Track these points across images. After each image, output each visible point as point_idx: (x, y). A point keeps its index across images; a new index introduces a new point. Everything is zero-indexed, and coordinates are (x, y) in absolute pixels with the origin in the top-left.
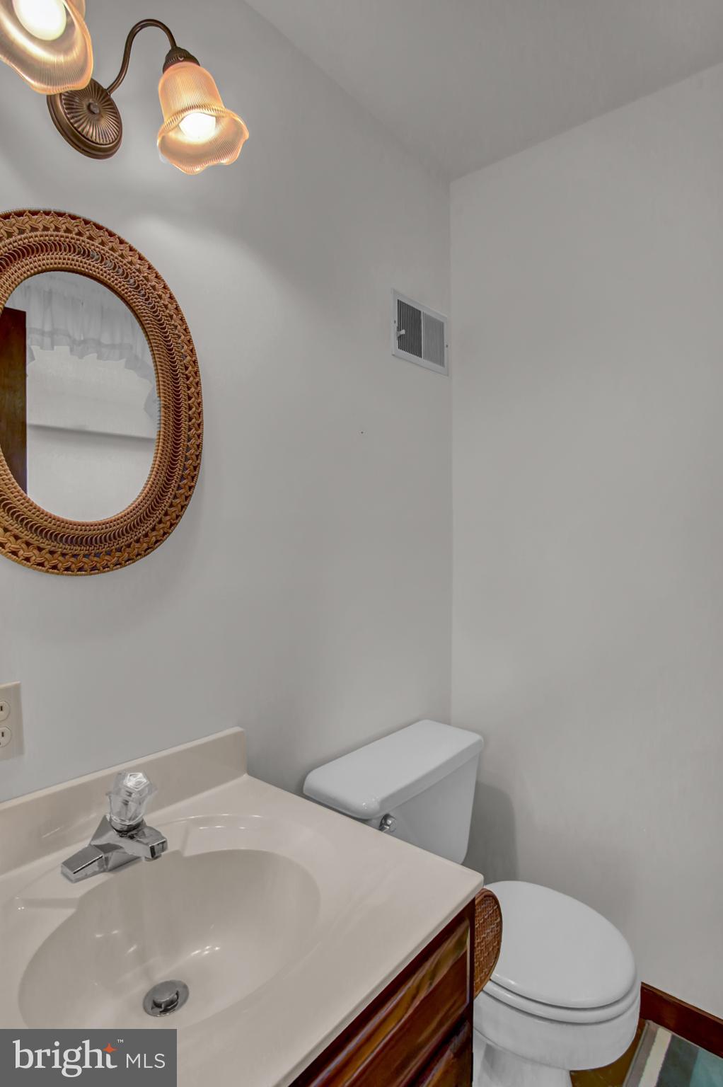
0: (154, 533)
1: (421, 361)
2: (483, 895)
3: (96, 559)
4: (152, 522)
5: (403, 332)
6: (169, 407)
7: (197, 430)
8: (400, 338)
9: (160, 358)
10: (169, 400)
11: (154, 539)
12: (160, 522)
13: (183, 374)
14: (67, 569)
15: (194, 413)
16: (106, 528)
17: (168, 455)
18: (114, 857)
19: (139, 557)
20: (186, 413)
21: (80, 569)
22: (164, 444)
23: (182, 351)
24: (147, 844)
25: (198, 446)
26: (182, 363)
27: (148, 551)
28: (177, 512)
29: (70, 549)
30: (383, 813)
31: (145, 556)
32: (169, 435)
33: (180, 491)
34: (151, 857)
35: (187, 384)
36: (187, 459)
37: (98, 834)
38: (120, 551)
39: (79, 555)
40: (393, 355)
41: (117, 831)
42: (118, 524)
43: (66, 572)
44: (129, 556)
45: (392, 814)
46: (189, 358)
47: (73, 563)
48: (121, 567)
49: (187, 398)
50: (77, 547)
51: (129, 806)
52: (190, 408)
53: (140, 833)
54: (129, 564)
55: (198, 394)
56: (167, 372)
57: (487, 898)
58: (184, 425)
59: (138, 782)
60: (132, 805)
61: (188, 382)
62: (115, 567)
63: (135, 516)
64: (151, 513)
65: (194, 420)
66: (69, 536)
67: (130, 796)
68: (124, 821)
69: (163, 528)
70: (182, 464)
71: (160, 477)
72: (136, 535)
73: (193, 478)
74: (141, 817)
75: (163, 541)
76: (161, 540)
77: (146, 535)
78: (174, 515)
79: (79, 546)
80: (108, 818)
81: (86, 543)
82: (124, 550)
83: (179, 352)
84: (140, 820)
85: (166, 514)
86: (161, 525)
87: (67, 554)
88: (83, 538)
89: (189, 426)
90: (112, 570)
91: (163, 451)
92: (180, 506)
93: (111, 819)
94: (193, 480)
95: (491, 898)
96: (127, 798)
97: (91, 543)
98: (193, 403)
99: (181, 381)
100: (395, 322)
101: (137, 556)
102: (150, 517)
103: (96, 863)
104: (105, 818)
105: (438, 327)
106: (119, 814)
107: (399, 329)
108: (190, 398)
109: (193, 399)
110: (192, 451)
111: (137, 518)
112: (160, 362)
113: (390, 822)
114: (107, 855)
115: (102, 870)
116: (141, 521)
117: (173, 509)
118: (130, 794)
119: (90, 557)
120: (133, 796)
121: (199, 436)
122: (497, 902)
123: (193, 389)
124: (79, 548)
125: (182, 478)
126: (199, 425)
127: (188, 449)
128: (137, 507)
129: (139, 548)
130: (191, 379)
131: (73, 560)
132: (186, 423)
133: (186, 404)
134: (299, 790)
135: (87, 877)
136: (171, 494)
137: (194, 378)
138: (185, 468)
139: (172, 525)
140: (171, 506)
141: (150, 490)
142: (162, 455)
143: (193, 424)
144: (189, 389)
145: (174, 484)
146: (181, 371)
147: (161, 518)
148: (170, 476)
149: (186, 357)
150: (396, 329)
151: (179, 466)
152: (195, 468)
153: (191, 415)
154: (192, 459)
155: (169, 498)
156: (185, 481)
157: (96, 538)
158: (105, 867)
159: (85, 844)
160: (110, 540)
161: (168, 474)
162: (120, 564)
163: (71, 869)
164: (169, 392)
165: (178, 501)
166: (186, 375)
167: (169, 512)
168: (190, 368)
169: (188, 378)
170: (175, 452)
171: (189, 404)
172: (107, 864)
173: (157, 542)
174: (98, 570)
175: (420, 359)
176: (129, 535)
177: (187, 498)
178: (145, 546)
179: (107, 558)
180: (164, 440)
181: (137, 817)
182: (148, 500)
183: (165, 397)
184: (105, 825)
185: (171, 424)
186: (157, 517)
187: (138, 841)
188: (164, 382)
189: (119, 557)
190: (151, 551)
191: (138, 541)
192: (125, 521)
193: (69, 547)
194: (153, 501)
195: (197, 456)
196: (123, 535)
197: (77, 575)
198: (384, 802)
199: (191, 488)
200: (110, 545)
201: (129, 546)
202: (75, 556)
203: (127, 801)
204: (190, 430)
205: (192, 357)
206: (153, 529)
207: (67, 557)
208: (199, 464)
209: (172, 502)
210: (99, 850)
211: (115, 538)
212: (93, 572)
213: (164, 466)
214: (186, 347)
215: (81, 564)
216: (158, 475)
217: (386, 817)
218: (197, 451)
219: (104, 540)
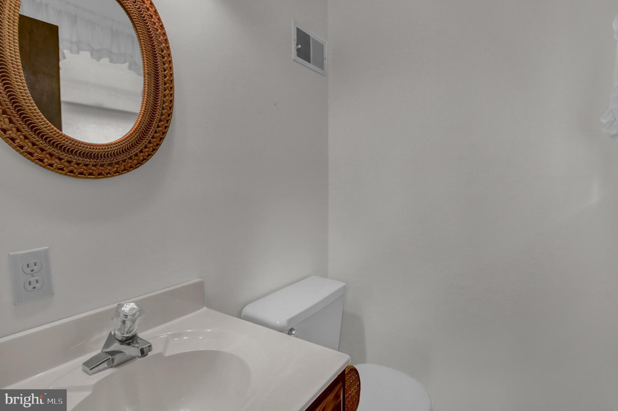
0: (142, 154)
1: (310, 65)
2: (349, 369)
3: (101, 168)
4: (140, 147)
5: (300, 46)
6: (151, 75)
7: (170, 91)
8: (298, 50)
9: (144, 42)
10: (151, 70)
11: (142, 158)
12: (146, 147)
13: (160, 54)
14: (81, 173)
15: (168, 80)
16: (108, 148)
17: (151, 105)
18: (118, 358)
19: (132, 169)
20: (162, 79)
21: (91, 174)
22: (148, 97)
23: (160, 40)
24: (138, 347)
25: (171, 101)
26: (159, 47)
27: (138, 165)
28: (157, 142)
29: (82, 161)
30: (290, 328)
31: (136, 168)
32: (151, 93)
33: (159, 129)
34: (141, 356)
35: (163, 61)
36: (163, 109)
37: (107, 345)
38: (118, 164)
39: (89, 165)
40: (294, 60)
41: (119, 341)
42: (116, 146)
43: (80, 175)
44: (124, 168)
45: (294, 328)
46: (164, 45)
47: (85, 169)
48: (119, 175)
49: (163, 70)
50: (88, 160)
51: (126, 324)
52: (165, 77)
53: (135, 342)
54: (125, 173)
55: (170, 68)
56: (149, 52)
57: (352, 370)
58: (161, 87)
59: (132, 308)
60: (128, 324)
61: (164, 60)
62: (115, 174)
63: (128, 142)
64: (139, 141)
65: (168, 85)
66: (81, 152)
67: (126, 318)
68: (124, 334)
69: (148, 151)
70: (160, 112)
71: (145, 118)
72: (129, 155)
73: (167, 121)
74: (135, 331)
75: (148, 160)
76: (147, 159)
77: (136, 155)
78: (155, 143)
79: (89, 159)
80: (113, 333)
81: (94, 157)
82: (121, 163)
83: (157, 40)
84: (135, 334)
85: (150, 143)
86: (147, 150)
87: (81, 164)
88: (92, 153)
89: (165, 88)
90: (113, 176)
91: (147, 102)
92: (159, 138)
93: (115, 334)
94: (167, 123)
95: (354, 371)
96: (124, 319)
97: (98, 157)
98: (167, 74)
99: (159, 58)
100: (295, 40)
101: (130, 168)
102: (139, 144)
103: (106, 362)
104: (111, 333)
105: (320, 47)
106: (120, 330)
107: (297, 44)
108: (165, 70)
109: (167, 71)
110: (167, 104)
111: (129, 143)
112: (144, 44)
113: (294, 332)
114: (113, 357)
115: (110, 366)
116: (133, 146)
117: (154, 140)
118: (126, 316)
119: (97, 167)
120: (128, 317)
121: (171, 95)
122: (357, 373)
123: (167, 65)
124: (89, 160)
125: (160, 121)
126: (171, 88)
127: (164, 102)
128: (129, 137)
129: (131, 163)
130: (166, 58)
131: (84, 167)
132: (163, 86)
133: (162, 74)
134: (240, 315)
135: (100, 371)
136: (153, 130)
137: (168, 58)
138: (162, 115)
139: (154, 150)
140: (153, 137)
141: (138, 126)
142: (146, 104)
143: (167, 87)
144: (164, 64)
145: (154, 124)
146: (159, 52)
147: (146, 145)
148: (152, 119)
149: (162, 43)
150: (295, 45)
151: (158, 112)
152: (169, 115)
153: (166, 82)
154: (167, 109)
155: (152, 132)
156: (162, 123)
157: (101, 155)
158: (111, 364)
159: (99, 351)
160: (111, 156)
161: (151, 117)
162: (119, 172)
163: (88, 367)
164: (151, 65)
165: (158, 135)
166: (162, 55)
167: (152, 141)
168: (165, 51)
169: (163, 58)
170: (156, 104)
171: (164, 74)
172: (113, 362)
173: (144, 160)
174: (103, 175)
175: (309, 64)
176: (125, 154)
177: (164, 133)
178: (136, 162)
179: (109, 168)
180: (148, 95)
181: (132, 332)
182: (137, 133)
183: (148, 68)
184: (111, 339)
185: (152, 85)
186: (144, 144)
187: (133, 346)
188: (147, 58)
189: (118, 168)
190: (140, 166)
191: (131, 158)
192: (121, 145)
193: (82, 159)
194: (140, 133)
195: (170, 108)
196: (120, 154)
197: (88, 178)
198: (290, 321)
199: (166, 127)
200: (111, 160)
201: (124, 161)
202: (86, 165)
203: (125, 321)
204: (165, 90)
205: (166, 44)
206: (141, 151)
207: (80, 165)
208: (172, 113)
209: (153, 135)
210: (107, 354)
211: (114, 155)
212: (99, 176)
213: (148, 112)
214: (162, 37)
215: (91, 171)
216: (144, 117)
217: (292, 330)
218: (170, 104)
219: (107, 156)
